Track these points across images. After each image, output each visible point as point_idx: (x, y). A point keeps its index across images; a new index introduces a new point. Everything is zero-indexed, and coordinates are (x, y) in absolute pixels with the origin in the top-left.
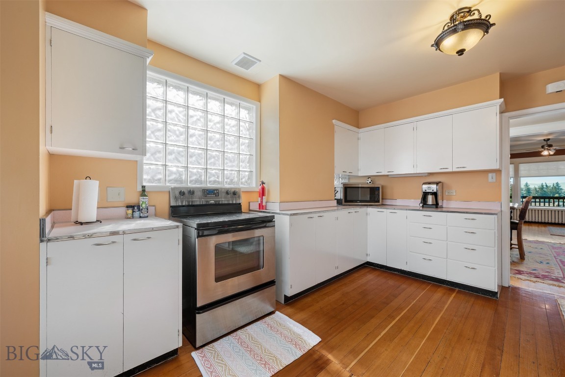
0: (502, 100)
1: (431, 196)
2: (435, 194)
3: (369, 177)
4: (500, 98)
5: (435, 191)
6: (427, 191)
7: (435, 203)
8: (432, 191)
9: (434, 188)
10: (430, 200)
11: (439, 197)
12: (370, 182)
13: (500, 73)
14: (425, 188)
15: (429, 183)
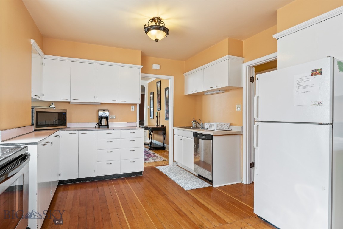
0: (142, 66)
1: (104, 119)
2: (107, 118)
3: (53, 103)
4: (141, 65)
5: (107, 116)
6: (102, 116)
7: (106, 124)
8: (105, 116)
9: (107, 114)
10: (104, 122)
11: (109, 120)
12: (54, 108)
13: (142, 52)
14: (101, 113)
15: (104, 110)
